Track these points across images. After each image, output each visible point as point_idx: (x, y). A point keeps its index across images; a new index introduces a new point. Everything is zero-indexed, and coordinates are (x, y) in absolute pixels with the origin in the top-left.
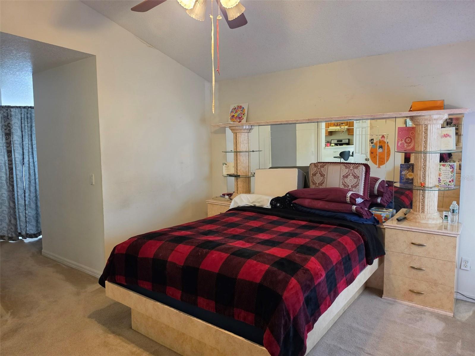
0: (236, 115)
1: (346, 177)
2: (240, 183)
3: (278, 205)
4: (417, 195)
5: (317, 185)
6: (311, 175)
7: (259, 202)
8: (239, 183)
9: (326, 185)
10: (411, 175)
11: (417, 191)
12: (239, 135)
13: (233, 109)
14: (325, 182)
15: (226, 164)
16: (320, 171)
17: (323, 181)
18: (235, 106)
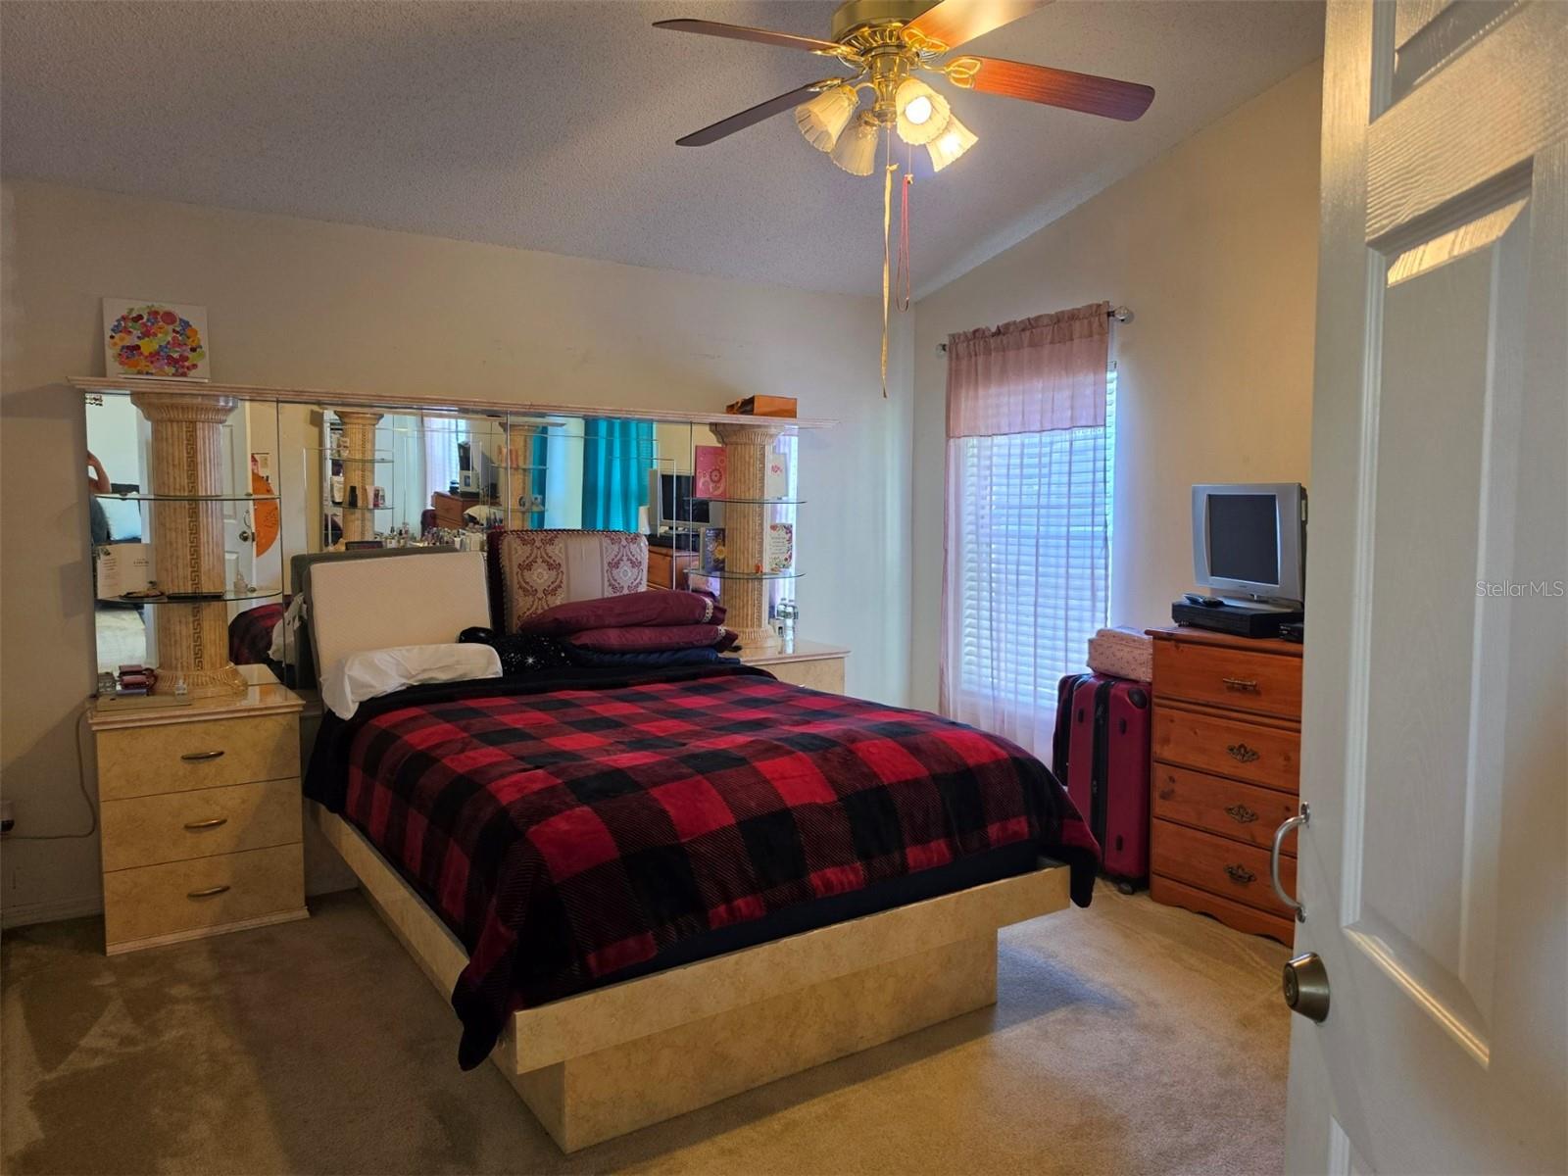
0: (148, 346)
1: (615, 565)
2: (212, 622)
3: (530, 660)
4: (747, 592)
5: (540, 594)
6: (515, 569)
7: (442, 669)
8: (206, 625)
9: (569, 591)
10: (721, 552)
11: (748, 582)
12: (204, 430)
13: (124, 318)
14: (564, 585)
15: (109, 554)
16: (543, 554)
17: (558, 581)
18: (136, 307)
